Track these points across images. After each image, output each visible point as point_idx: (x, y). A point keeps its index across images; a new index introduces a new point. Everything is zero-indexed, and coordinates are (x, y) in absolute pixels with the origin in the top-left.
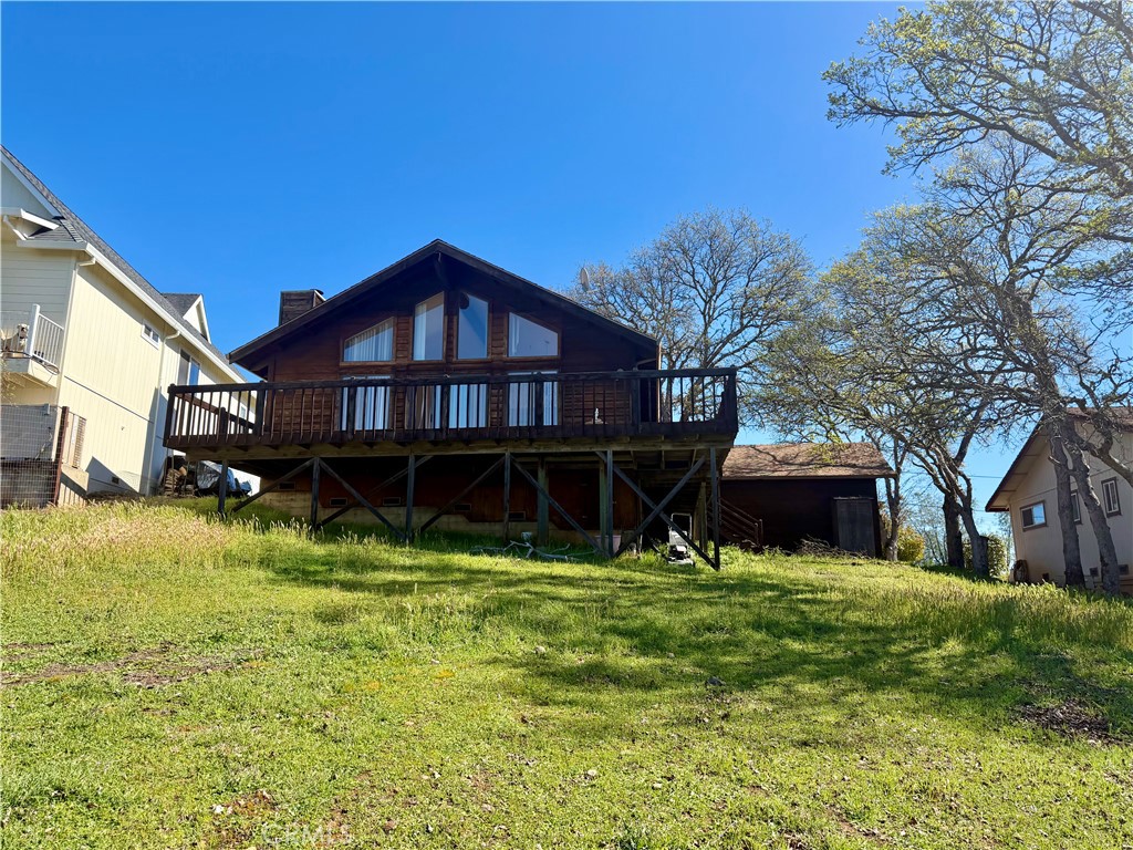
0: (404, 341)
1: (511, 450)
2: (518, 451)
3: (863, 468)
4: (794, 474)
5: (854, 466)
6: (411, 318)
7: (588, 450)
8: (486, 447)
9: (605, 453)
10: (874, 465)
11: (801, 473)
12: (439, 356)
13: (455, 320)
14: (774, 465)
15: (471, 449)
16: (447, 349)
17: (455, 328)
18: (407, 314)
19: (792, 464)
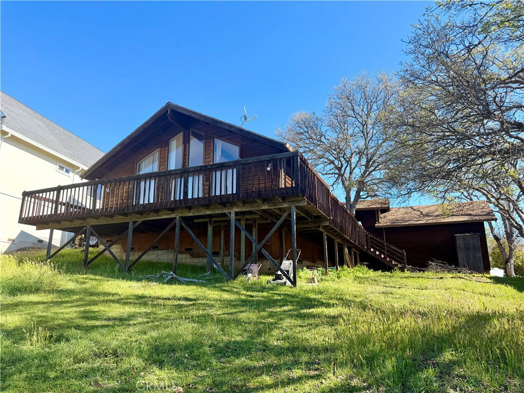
0: (164, 160)
1: (180, 215)
2: (183, 215)
3: (476, 216)
4: (429, 222)
5: (470, 215)
6: (167, 148)
7: (220, 212)
8: (167, 214)
9: (230, 213)
10: (483, 213)
11: (434, 221)
12: (180, 167)
13: (187, 146)
14: (420, 217)
15: (159, 216)
16: (183, 162)
17: (187, 151)
18: (165, 145)
19: (431, 216)
